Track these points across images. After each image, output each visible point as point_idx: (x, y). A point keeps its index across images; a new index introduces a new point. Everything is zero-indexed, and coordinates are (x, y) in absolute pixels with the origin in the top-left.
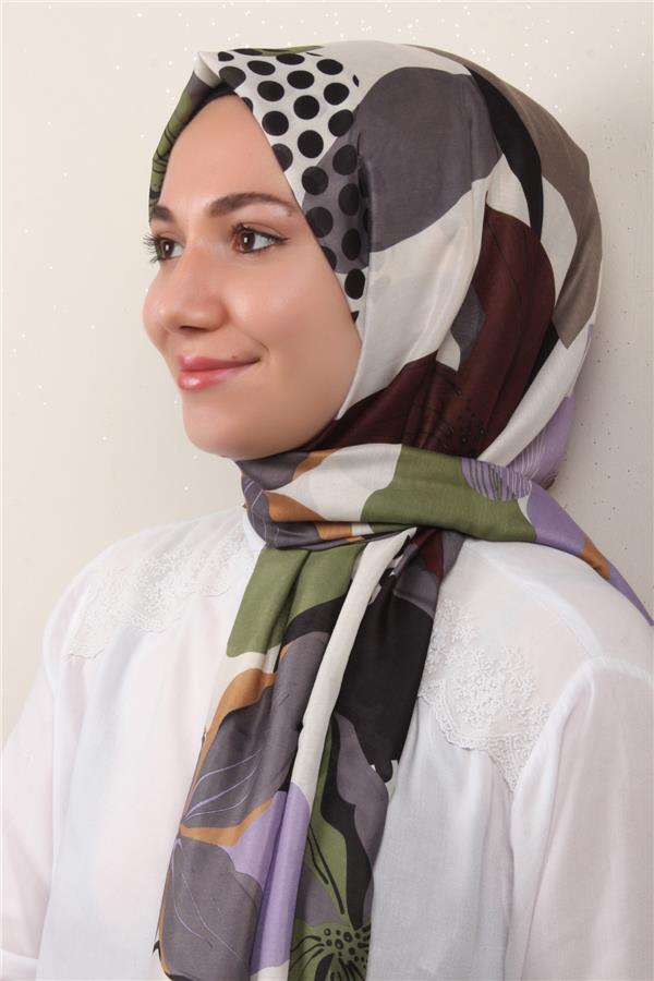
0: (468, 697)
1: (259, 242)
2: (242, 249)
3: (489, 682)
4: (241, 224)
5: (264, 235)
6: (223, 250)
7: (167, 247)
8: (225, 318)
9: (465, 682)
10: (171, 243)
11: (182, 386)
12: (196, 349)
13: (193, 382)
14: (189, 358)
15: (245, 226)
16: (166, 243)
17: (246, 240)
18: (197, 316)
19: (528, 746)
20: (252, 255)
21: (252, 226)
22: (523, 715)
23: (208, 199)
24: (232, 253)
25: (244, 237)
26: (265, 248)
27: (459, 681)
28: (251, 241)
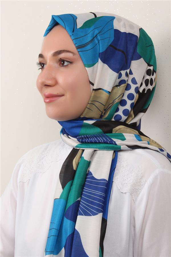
0: (126, 180)
1: (66, 63)
2: (61, 65)
3: (131, 175)
4: (61, 59)
5: (67, 61)
6: (56, 65)
7: (42, 65)
8: (56, 83)
9: (125, 176)
10: (44, 64)
11: (45, 102)
12: (48, 91)
13: (48, 100)
14: (47, 94)
15: (62, 59)
16: (42, 64)
17: (62, 63)
18: (49, 82)
19: (140, 191)
20: (64, 67)
21: (63, 59)
22: (139, 183)
23: (52, 52)
24: (59, 66)
25: (62, 62)
26: (67, 65)
27: (123, 176)
28: (64, 63)
